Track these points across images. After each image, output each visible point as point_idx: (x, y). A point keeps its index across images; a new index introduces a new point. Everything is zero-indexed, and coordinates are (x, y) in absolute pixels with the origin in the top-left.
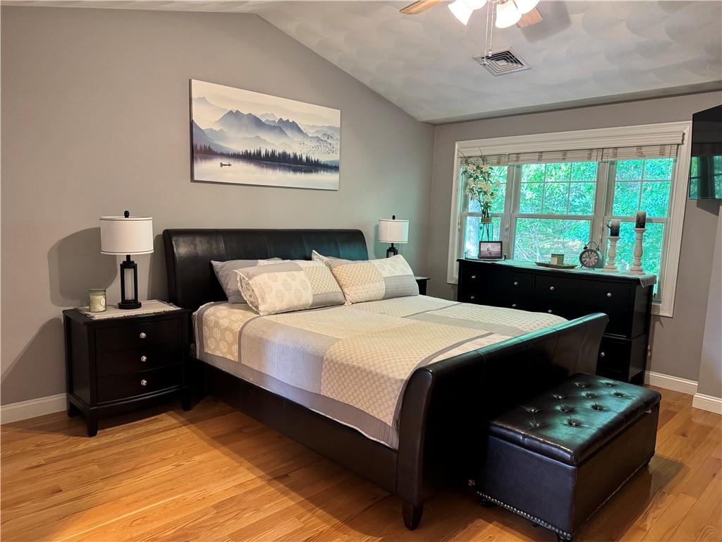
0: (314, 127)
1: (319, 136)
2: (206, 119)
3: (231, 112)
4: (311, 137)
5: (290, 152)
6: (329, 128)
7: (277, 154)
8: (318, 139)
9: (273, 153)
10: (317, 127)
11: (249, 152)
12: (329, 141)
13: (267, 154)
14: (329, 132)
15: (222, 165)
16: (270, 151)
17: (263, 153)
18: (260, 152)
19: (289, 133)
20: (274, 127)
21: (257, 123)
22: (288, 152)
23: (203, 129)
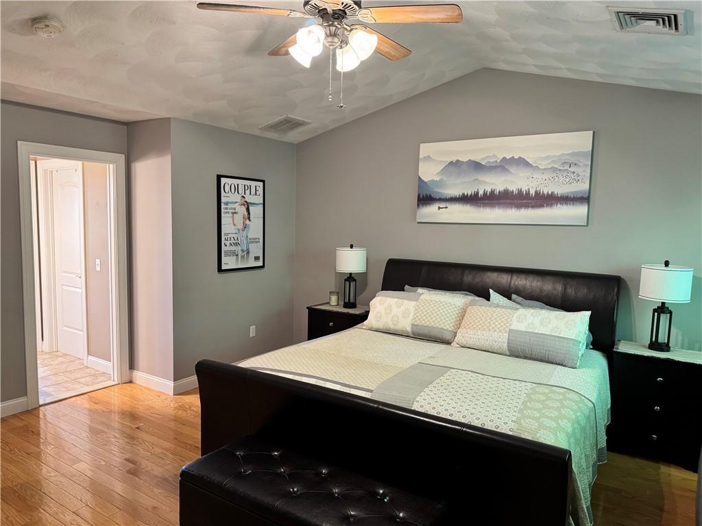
0: (547, 157)
1: (555, 166)
2: (429, 172)
3: (451, 163)
4: (544, 169)
5: (513, 188)
6: (573, 154)
7: (497, 192)
8: (554, 170)
9: (492, 192)
10: (553, 157)
11: (466, 194)
12: (572, 169)
13: (485, 194)
14: (572, 160)
15: (439, 208)
16: (489, 190)
17: (481, 193)
18: (478, 193)
19: (513, 169)
20: (496, 167)
21: (477, 166)
22: (511, 189)
23: (425, 180)
